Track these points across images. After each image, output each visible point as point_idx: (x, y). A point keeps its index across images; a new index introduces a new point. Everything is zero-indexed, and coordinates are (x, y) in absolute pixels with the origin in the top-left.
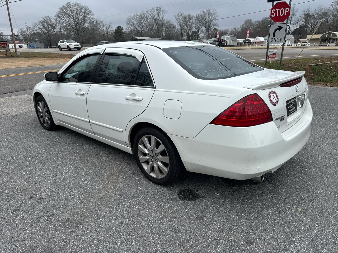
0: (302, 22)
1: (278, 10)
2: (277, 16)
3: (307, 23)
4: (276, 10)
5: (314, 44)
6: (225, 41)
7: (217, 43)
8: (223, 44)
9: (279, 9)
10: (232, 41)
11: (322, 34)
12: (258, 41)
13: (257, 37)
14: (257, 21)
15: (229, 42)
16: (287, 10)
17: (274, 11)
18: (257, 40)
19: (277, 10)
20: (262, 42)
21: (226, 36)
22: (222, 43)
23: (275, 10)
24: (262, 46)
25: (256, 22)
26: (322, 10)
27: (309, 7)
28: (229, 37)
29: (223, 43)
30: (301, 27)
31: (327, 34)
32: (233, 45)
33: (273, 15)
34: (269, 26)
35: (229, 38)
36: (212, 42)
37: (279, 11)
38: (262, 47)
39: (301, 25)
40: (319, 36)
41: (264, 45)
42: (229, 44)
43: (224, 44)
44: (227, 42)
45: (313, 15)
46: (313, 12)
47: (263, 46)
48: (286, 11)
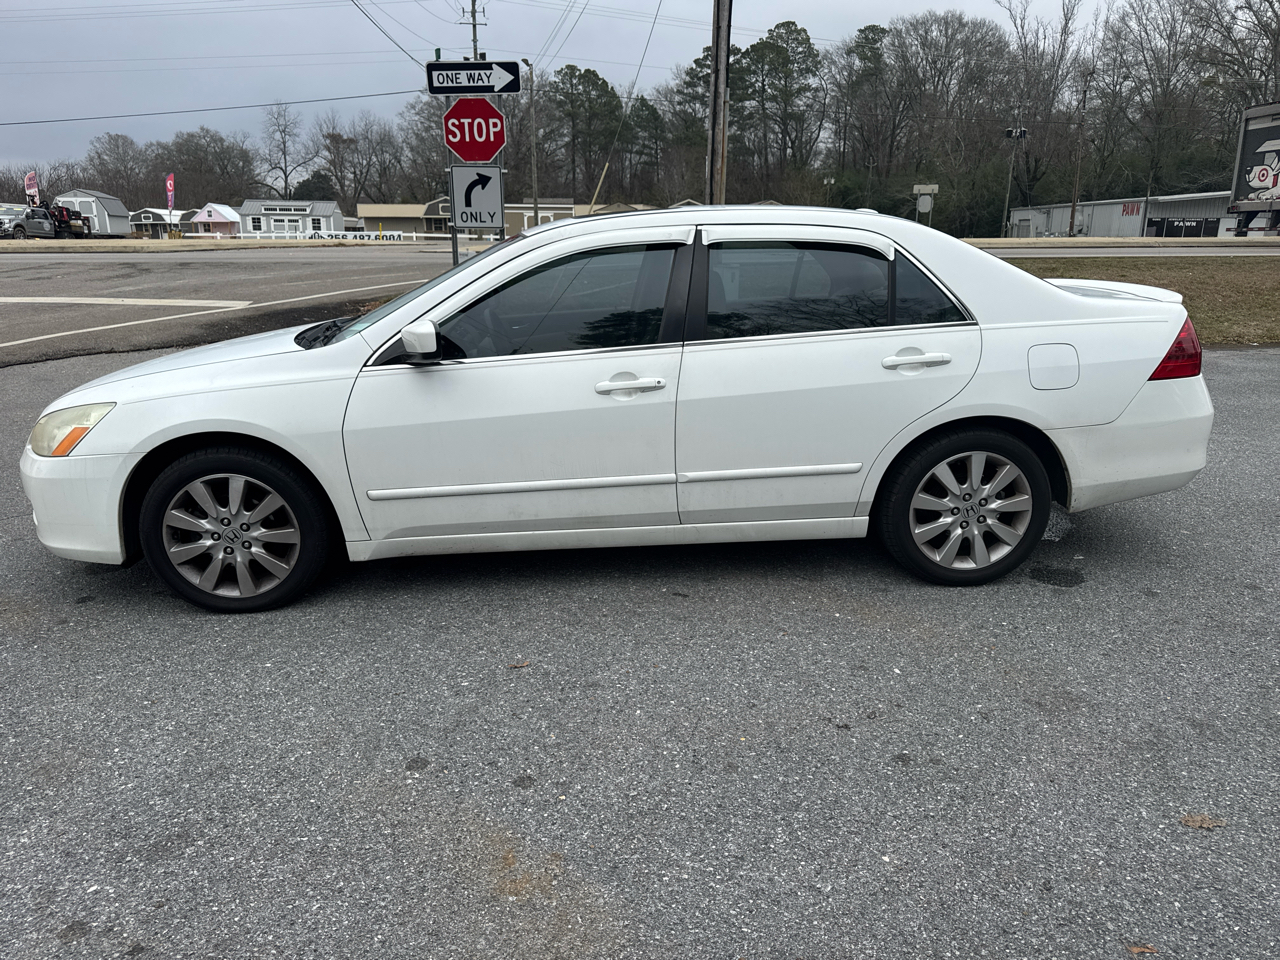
0: (324, 161)
1: (466, 121)
2: (467, 139)
3: (337, 163)
4: (459, 121)
5: (414, 235)
6: (77, 215)
7: (47, 225)
8: (73, 229)
9: (470, 120)
10: (109, 215)
11: (427, 204)
12: (215, 219)
13: (209, 204)
14: (155, 143)
15: (96, 219)
16: (495, 125)
17: (453, 124)
18: (210, 216)
19: (462, 120)
20: (233, 223)
21: (75, 196)
22: (70, 226)
23: (457, 123)
24: (235, 238)
25: (153, 148)
26: (375, 127)
27: (332, 112)
28: (91, 199)
29: (73, 222)
30: (317, 175)
31: (441, 205)
32: (115, 233)
33: (455, 136)
34: (447, 170)
35: (94, 205)
36: (23, 220)
37: (471, 125)
38: (235, 241)
39: (316, 167)
40: (418, 210)
41: (241, 235)
42: (97, 227)
43: (78, 230)
44: (87, 219)
45: (351, 141)
46: (348, 130)
47: (240, 238)
48: (492, 130)
